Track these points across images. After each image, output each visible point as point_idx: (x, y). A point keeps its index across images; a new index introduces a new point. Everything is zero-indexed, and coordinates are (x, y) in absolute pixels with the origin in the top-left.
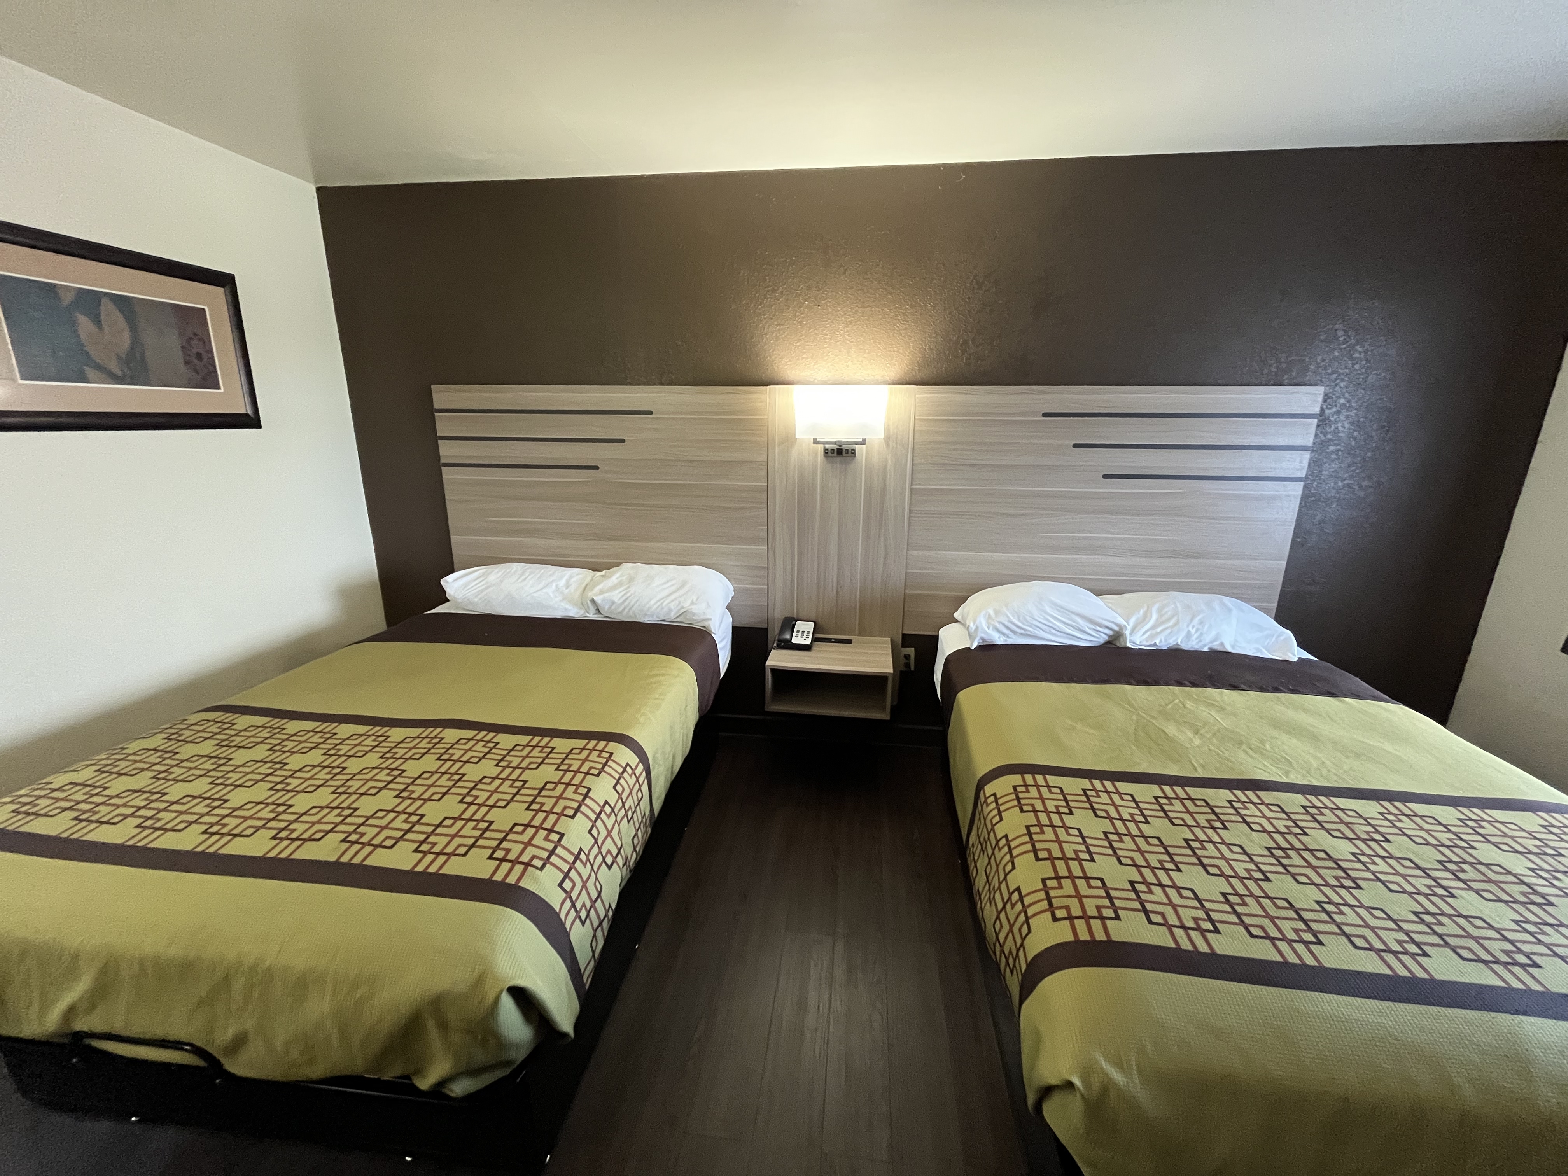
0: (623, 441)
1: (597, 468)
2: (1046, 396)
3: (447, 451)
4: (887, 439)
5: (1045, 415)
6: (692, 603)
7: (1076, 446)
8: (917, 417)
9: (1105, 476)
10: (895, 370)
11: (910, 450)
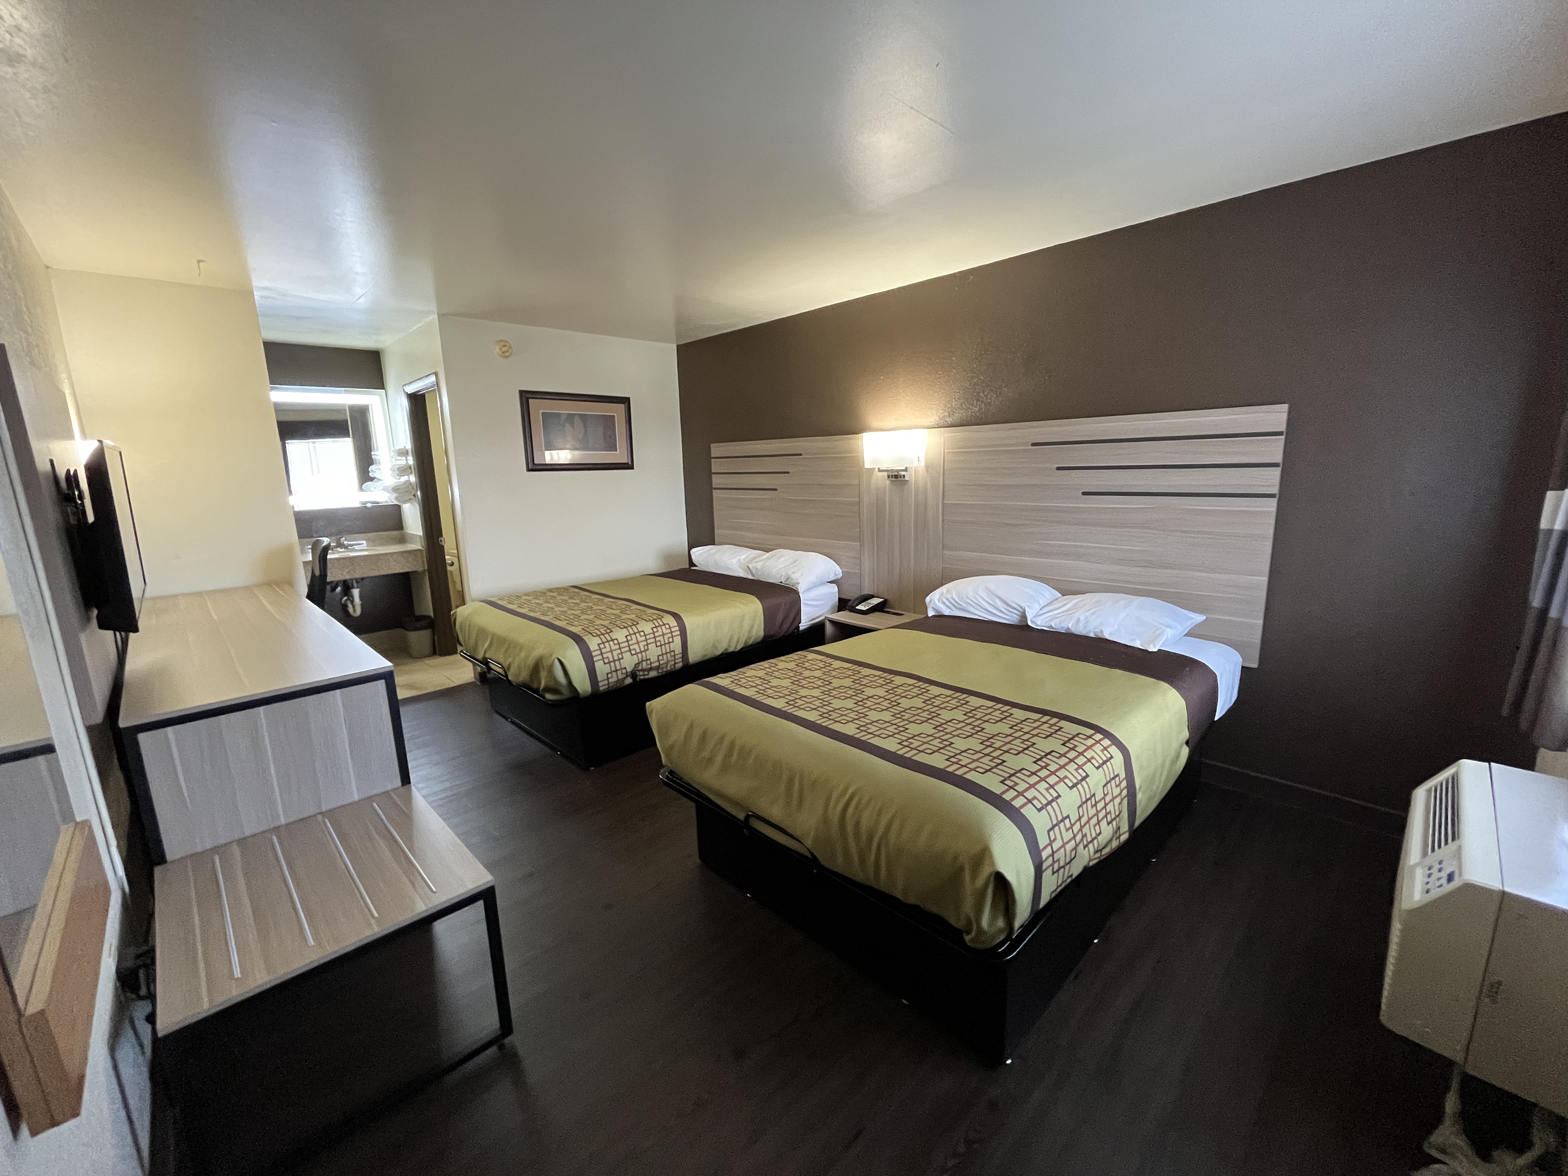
0: (788, 473)
1: (776, 490)
2: (1034, 430)
3: (716, 480)
4: (927, 467)
5: (1033, 445)
6: (793, 573)
7: (1058, 469)
8: (946, 451)
9: (1084, 494)
10: (933, 418)
11: (942, 475)
